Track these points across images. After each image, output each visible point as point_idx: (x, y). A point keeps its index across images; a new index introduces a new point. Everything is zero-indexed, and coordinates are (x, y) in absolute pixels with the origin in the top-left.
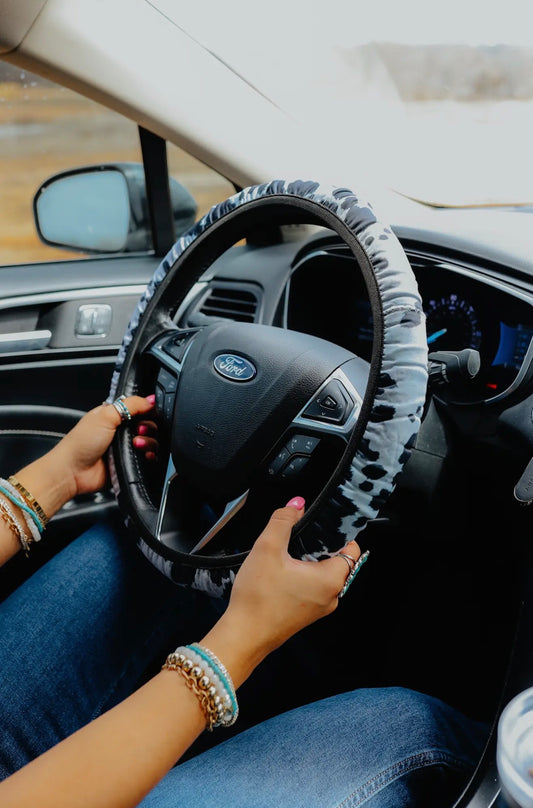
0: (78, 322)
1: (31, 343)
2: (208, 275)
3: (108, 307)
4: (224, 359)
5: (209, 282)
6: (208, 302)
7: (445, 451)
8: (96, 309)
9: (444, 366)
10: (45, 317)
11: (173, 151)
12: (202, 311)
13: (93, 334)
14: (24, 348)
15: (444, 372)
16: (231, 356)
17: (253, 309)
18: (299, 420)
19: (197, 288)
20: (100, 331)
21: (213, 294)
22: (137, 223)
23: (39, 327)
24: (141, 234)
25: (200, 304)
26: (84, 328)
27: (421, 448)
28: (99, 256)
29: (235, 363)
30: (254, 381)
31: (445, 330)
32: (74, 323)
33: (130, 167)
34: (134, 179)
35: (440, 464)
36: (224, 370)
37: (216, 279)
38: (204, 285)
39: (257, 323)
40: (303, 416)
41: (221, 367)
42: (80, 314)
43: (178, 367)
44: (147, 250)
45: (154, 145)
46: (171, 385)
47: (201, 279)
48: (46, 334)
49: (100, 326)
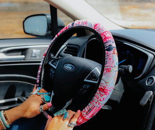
0: (32, 53)
1: (19, 59)
2: (66, 43)
3: (40, 50)
4: (67, 65)
5: (66, 45)
6: (66, 50)
7: (124, 91)
8: (37, 51)
9: (123, 69)
10: (23, 52)
11: (59, 11)
12: (64, 52)
13: (35, 57)
14: (17, 60)
15: (123, 71)
16: (69, 64)
17: (77, 52)
18: (85, 80)
19: (63, 46)
20: (37, 56)
21: (67, 48)
22: (49, 29)
23: (22, 55)
24: (50, 32)
25: (64, 50)
26: (33, 55)
27: (117, 90)
28: (39, 37)
29: (70, 66)
30: (74, 71)
31: (125, 60)
32: (30, 54)
33: (48, 15)
34: (49, 18)
35: (122, 94)
36: (67, 68)
37: (68, 44)
38: (65, 46)
39: (78, 57)
40: (87, 79)
41: (66, 67)
42: (32, 52)
43: (55, 67)
44: (51, 36)
45: (54, 10)
46: (53, 72)
47: (64, 44)
48: (23, 56)
49: (38, 55)
